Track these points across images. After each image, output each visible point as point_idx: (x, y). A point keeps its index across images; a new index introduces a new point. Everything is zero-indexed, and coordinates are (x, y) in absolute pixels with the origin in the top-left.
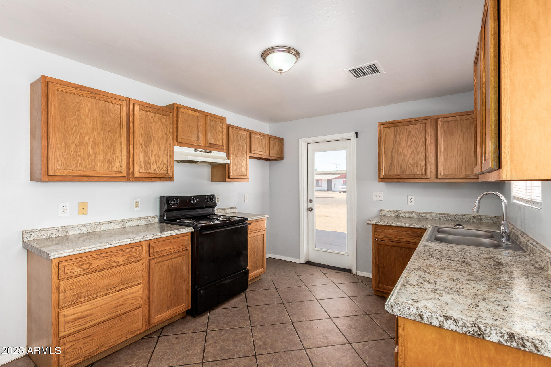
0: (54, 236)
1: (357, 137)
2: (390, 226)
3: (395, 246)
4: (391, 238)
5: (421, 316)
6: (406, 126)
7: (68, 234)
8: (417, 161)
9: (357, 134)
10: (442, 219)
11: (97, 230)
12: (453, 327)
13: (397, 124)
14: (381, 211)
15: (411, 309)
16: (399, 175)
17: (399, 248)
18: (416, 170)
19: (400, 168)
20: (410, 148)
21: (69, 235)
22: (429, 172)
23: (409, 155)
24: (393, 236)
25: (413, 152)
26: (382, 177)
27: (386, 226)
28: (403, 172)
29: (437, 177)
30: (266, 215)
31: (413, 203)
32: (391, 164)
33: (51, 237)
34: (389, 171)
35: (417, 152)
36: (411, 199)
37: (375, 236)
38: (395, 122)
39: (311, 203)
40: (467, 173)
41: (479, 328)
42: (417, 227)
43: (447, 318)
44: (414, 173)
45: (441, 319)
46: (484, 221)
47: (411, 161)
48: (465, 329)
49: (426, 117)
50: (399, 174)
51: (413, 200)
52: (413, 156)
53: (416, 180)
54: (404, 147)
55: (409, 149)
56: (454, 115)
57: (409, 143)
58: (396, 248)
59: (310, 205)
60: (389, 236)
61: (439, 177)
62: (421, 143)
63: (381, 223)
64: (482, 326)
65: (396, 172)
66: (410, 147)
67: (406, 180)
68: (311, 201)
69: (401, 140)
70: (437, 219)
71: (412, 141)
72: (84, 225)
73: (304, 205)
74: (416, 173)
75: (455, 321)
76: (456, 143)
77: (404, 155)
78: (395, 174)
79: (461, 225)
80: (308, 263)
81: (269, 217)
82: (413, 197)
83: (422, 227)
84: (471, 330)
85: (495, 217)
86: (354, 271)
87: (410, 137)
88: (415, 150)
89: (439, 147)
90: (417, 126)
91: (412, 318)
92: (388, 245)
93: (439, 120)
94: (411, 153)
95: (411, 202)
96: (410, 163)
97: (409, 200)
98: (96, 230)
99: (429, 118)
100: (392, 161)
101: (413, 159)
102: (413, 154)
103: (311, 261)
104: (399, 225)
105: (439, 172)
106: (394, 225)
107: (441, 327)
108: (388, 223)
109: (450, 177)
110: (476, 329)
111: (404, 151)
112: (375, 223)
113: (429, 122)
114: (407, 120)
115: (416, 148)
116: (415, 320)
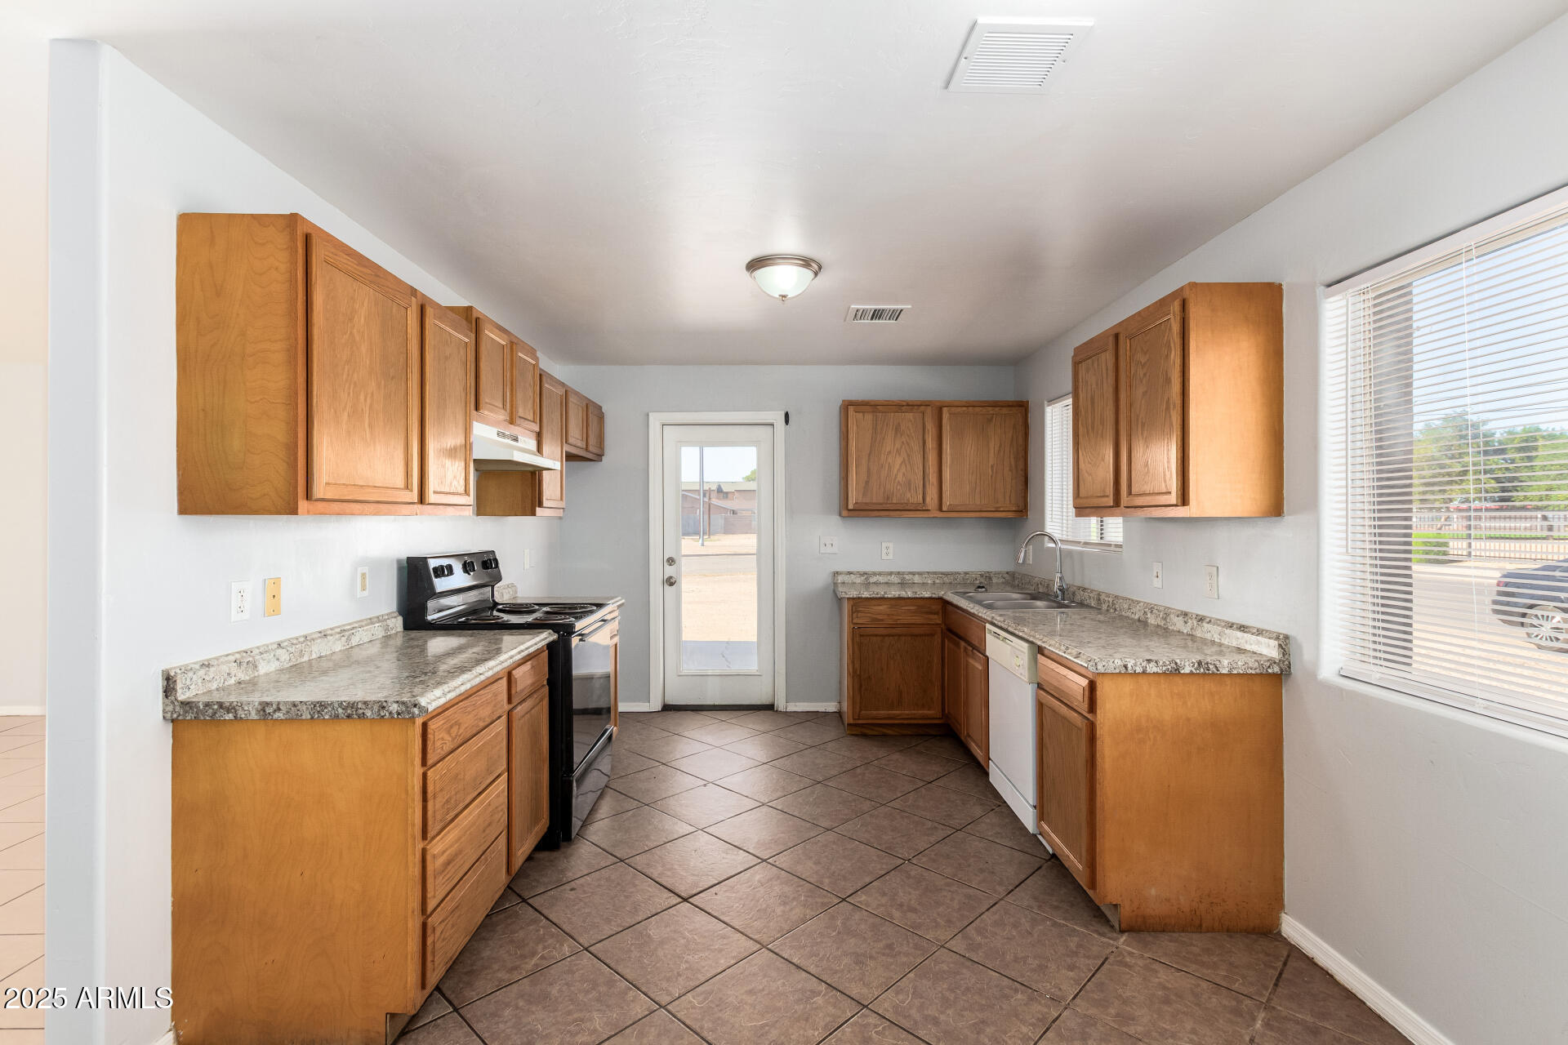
0: (232, 681)
1: (787, 422)
2: (883, 598)
3: (889, 635)
4: (882, 620)
5: (1126, 667)
6: (893, 414)
7: (256, 674)
8: (910, 481)
9: (787, 415)
10: (938, 581)
11: (306, 658)
12: (1155, 670)
13: (878, 407)
14: (836, 574)
15: (1116, 662)
16: (881, 504)
17: (896, 638)
18: (909, 495)
19: (882, 490)
20: (900, 454)
21: (259, 676)
22: (928, 499)
23: (897, 467)
24: (886, 617)
25: (904, 461)
26: (851, 507)
27: (876, 598)
28: (888, 498)
29: (940, 509)
30: (616, 597)
31: (891, 556)
32: (867, 482)
33: (226, 683)
34: (864, 494)
35: (910, 462)
36: (887, 548)
37: (855, 621)
38: (872, 403)
39: (670, 565)
40: (983, 503)
41: (1176, 663)
42: (926, 596)
43: (1149, 661)
44: (906, 501)
45: (1144, 664)
46: (995, 580)
47: (900, 478)
48: (1164, 669)
49: (924, 401)
50: (882, 501)
51: (891, 551)
52: (903, 470)
53: (907, 512)
54: (890, 452)
55: (897, 456)
56: (965, 404)
57: (898, 445)
58: (891, 638)
59: (670, 571)
60: (880, 617)
61: (944, 509)
62: (916, 446)
63: (866, 595)
64: (1178, 661)
65: (876, 497)
66: (899, 452)
67: (892, 513)
68: (671, 561)
69: (884, 439)
70: (929, 582)
71: (903, 442)
72: (280, 645)
73: (657, 572)
74: (908, 500)
75: (1156, 662)
76: (968, 452)
77: (890, 467)
78: (874, 501)
79: (983, 587)
80: (667, 708)
81: (623, 601)
82: (891, 545)
83: (934, 596)
84: (1169, 667)
85: (1007, 573)
86: (781, 704)
87: (899, 435)
88: (906, 459)
89: (944, 456)
90: (910, 416)
91: (1117, 671)
92: (876, 635)
93: (945, 410)
94: (901, 465)
95: (887, 554)
96: (899, 482)
97: (884, 551)
98: (303, 660)
99: (927, 403)
100: (868, 476)
101: (904, 474)
102: (903, 466)
103: (671, 703)
104: (897, 596)
105: (944, 500)
106: (890, 596)
107: (1144, 672)
108: (877, 594)
109: (959, 508)
110: (1173, 665)
111: (890, 460)
112: (855, 596)
113: (929, 409)
114: (893, 401)
115: (908, 456)
116: (1120, 673)
